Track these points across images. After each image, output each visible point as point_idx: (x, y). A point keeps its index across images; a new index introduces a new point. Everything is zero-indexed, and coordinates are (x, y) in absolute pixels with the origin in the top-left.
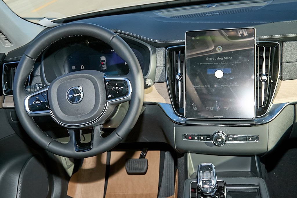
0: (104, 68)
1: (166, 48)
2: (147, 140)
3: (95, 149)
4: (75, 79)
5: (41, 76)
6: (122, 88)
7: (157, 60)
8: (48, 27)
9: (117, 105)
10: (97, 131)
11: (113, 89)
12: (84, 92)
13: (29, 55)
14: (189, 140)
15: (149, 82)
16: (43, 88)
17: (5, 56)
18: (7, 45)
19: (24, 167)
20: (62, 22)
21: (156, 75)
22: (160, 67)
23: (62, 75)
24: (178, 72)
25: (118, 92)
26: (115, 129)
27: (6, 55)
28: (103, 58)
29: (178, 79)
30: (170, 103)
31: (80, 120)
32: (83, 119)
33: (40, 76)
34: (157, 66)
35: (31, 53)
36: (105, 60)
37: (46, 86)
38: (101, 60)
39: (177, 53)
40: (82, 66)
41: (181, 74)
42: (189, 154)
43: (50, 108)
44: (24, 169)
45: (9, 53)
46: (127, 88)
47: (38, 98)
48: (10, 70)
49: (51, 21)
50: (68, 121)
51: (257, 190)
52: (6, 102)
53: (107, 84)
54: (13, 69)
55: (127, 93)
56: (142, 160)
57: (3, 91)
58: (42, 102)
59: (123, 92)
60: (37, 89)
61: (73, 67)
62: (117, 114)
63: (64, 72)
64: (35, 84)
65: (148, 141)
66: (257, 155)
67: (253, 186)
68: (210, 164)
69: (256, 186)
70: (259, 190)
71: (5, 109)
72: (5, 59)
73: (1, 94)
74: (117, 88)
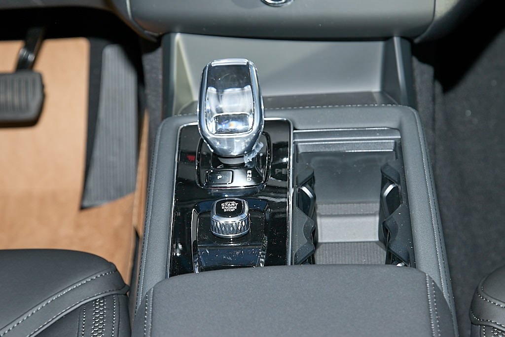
42: (178, 38)
51: (393, 145)
56: (25, 75)
66: (403, 37)
67: (382, 132)
68: (243, 62)
69: (391, 130)
70: (399, 147)
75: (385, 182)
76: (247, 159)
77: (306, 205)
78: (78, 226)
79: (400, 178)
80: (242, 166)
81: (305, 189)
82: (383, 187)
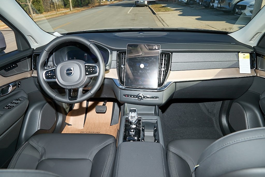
0: (86, 59)
1: (117, 52)
3: (79, 99)
4: (70, 64)
6: (94, 69)
7: (113, 57)
9: (91, 78)
10: (80, 91)
11: (89, 70)
12: (74, 71)
13: (46, 50)
14: (126, 97)
15: (107, 68)
16: (53, 67)
17: (34, 50)
18: (35, 44)
21: (111, 65)
22: (114, 60)
23: (64, 61)
24: (122, 64)
25: (91, 72)
28: (86, 54)
29: (122, 67)
30: (118, 79)
31: (71, 85)
32: (73, 84)
33: (52, 61)
34: (112, 60)
37: (55, 66)
39: (123, 54)
40: (75, 58)
41: (124, 65)
42: (126, 104)
43: (56, 78)
44: (43, 109)
45: (36, 48)
46: (96, 70)
47: (50, 72)
48: (36, 57)
49: (60, 34)
50: (65, 85)
52: (34, 74)
53: (86, 67)
54: (38, 57)
55: (96, 73)
56: (104, 106)
58: (52, 74)
59: (94, 72)
60: (50, 68)
61: (70, 58)
64: (49, 65)
65: (107, 97)
66: (157, 106)
67: (154, 120)
68: (135, 109)
69: (156, 120)
70: (157, 122)
71: (33, 77)
72: (34, 52)
73: (31, 69)
74: (91, 70)
75: (155, 127)
76: (135, 123)
77: (143, 130)
78: (110, 128)
79: (157, 127)
80: (134, 124)
81: (143, 128)
82: (154, 128)
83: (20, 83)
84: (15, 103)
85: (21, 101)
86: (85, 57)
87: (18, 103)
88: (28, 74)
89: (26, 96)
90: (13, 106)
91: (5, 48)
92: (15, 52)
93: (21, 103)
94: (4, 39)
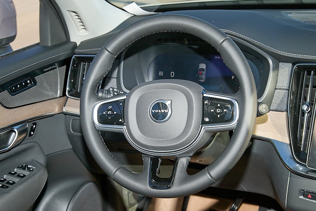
0: (201, 79)
1: (294, 64)
2: (245, 188)
3: (176, 188)
4: (163, 90)
5: (118, 78)
6: (225, 110)
7: (279, 79)
8: (135, 15)
10: (182, 165)
11: (213, 111)
12: (172, 109)
13: (109, 50)
14: (308, 199)
15: (263, 108)
16: (119, 95)
17: (76, 46)
18: (81, 32)
19: (76, 195)
20: (154, 11)
21: (273, 100)
22: (280, 89)
23: (145, 82)
24: (306, 101)
25: (219, 116)
26: (207, 165)
27: (78, 45)
28: (203, 66)
29: (305, 110)
30: (288, 143)
31: (162, 146)
32: (165, 145)
33: (116, 78)
34: (277, 87)
35: (111, 47)
36: (205, 68)
37: (122, 93)
38: (200, 68)
39: (309, 74)
40: (172, 73)
41: (310, 104)
43: (124, 122)
44: (75, 197)
45: (81, 42)
46: (233, 112)
47: (111, 107)
48: (79, 65)
49: (140, 7)
50: (146, 144)
52: (68, 106)
53: (205, 102)
54: (83, 64)
55: (231, 119)
57: (67, 90)
58: (115, 113)
59: (226, 118)
60: (111, 95)
61: (160, 72)
62: (211, 146)
63: (147, 79)
64: (110, 88)
65: (246, 190)
71: (65, 114)
72: (76, 50)
73: (64, 94)
74: (218, 111)
83: (34, 126)
84: (19, 176)
85: (30, 171)
86: (200, 72)
87: (24, 176)
88: (56, 105)
89: (42, 160)
90: (14, 183)
91: (12, 38)
92: (34, 48)
93: (31, 177)
94: (15, 16)
